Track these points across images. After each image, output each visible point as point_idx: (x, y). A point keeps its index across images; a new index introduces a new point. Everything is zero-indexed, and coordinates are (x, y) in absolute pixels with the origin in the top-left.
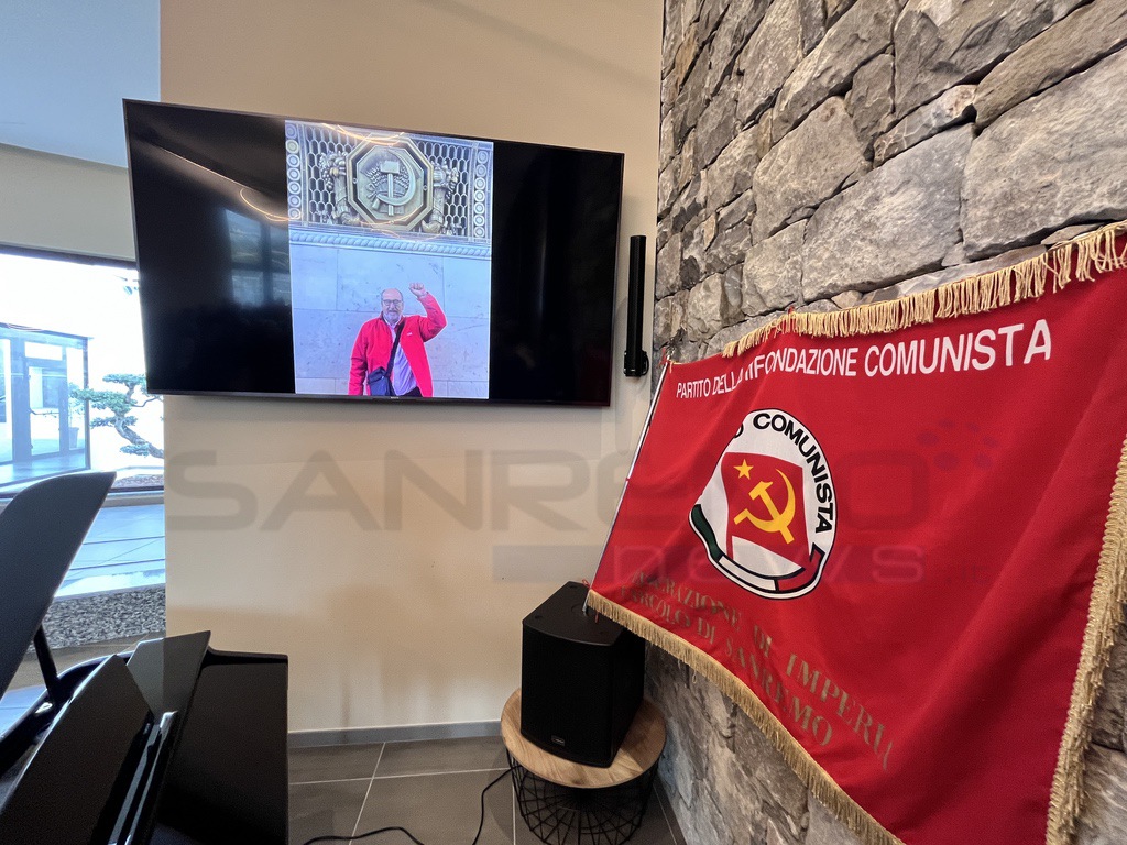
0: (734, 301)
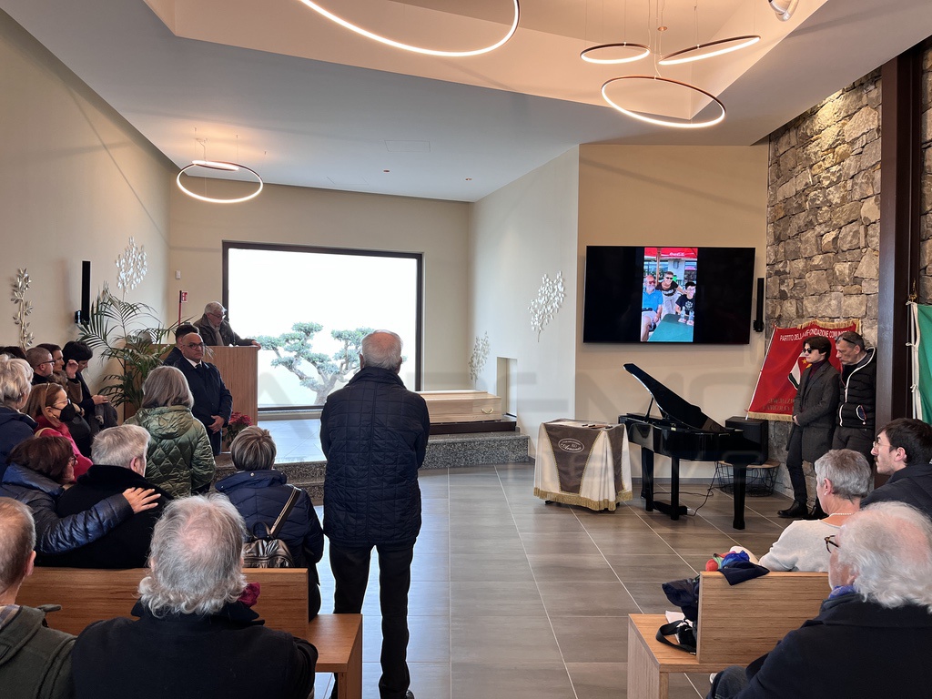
0: (800, 311)
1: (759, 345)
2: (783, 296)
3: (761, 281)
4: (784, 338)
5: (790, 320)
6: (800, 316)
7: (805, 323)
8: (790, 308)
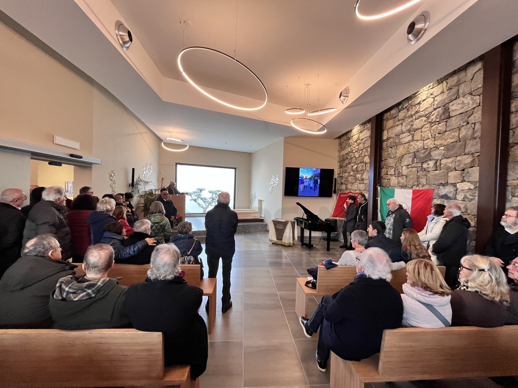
1: (335, 198)
2: (342, 183)
3: (336, 179)
4: (342, 196)
5: (344, 190)
6: (346, 189)
7: (348, 192)
8: (344, 187)
